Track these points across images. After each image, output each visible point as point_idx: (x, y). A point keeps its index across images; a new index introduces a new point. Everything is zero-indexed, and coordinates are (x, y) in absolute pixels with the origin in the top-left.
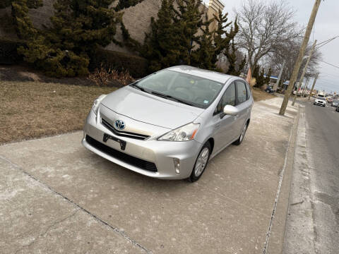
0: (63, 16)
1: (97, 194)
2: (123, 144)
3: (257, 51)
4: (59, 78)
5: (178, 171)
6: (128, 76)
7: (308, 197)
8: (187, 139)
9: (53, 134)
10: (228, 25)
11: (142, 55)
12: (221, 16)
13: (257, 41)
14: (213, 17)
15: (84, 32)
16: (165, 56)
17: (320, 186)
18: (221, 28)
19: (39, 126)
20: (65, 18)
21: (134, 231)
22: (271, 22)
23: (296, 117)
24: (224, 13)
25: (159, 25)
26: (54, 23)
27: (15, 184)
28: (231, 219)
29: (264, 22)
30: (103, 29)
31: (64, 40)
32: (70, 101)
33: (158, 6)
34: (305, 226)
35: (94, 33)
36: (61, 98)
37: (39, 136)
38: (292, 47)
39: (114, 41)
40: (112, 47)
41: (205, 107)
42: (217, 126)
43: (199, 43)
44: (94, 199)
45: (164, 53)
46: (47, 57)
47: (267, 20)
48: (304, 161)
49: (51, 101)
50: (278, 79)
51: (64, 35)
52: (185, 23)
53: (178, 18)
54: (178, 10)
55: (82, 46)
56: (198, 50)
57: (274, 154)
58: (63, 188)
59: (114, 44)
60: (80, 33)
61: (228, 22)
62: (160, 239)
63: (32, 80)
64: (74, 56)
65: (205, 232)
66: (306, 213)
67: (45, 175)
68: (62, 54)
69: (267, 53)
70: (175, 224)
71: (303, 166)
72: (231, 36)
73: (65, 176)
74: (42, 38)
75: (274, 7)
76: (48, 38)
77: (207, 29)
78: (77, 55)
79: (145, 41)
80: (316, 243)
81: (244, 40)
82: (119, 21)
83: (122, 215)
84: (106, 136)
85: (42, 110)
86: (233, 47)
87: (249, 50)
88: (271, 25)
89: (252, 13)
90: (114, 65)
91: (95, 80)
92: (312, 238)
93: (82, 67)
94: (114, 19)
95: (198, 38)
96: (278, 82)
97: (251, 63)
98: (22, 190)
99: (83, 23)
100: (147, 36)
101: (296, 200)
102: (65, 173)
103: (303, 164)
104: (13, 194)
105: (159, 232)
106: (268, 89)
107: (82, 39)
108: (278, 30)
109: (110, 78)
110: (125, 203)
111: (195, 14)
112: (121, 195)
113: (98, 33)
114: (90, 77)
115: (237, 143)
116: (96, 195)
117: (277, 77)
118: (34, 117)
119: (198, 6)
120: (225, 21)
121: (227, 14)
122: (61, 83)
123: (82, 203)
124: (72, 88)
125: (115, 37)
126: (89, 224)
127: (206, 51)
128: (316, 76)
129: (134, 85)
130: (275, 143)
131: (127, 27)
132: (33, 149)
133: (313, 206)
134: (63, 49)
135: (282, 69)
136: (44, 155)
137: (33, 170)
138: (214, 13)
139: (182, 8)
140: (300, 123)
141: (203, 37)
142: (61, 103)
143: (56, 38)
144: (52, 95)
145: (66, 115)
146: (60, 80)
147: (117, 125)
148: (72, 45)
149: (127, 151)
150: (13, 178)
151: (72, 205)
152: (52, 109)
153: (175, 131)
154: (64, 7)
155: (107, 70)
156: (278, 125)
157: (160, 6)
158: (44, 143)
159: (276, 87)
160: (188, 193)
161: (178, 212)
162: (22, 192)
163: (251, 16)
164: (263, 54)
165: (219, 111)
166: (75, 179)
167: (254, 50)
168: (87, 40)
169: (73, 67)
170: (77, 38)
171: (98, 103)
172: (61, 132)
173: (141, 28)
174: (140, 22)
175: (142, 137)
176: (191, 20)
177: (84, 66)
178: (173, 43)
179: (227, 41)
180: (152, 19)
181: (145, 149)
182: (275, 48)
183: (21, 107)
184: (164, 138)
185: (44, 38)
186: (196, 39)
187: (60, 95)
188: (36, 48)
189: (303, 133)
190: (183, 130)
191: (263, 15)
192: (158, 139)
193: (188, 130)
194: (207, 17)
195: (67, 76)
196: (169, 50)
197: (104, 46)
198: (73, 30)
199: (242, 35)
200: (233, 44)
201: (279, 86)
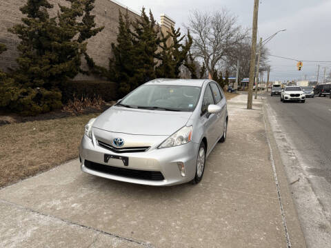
0: (28, 56)
1: (112, 214)
2: (126, 160)
3: (211, 57)
4: (35, 116)
5: (183, 175)
6: (101, 101)
7: (301, 174)
8: (185, 142)
9: (47, 168)
10: (182, 39)
11: (110, 79)
12: (174, 31)
13: (210, 48)
14: (168, 34)
15: (52, 67)
16: (132, 76)
17: (308, 163)
18: (176, 42)
19: (31, 164)
20: (31, 57)
21: (160, 241)
22: (218, 29)
23: (263, 108)
24: (176, 29)
25: (120, 49)
26: (20, 64)
27: (26, 224)
28: (244, 208)
29: (212, 31)
30: (70, 62)
31: (33, 78)
32: (53, 134)
33: (116, 32)
34: (310, 200)
35: (62, 66)
36: (42, 133)
37: (34, 173)
38: (242, 48)
39: (81, 71)
40: (79, 78)
41: (192, 110)
42: (205, 126)
43: (160, 59)
44: (110, 220)
45: (131, 73)
46: (19, 98)
47: (214, 28)
48: (285, 144)
49: (34, 138)
50: (237, 79)
51: (33, 73)
52: (145, 42)
53: (137, 40)
54: (135, 32)
55: (52, 81)
56: (161, 65)
57: (258, 143)
58: (75, 216)
59: (81, 75)
60: (47, 70)
61: (181, 36)
62: (187, 242)
63: (8, 123)
64: (46, 92)
65: (226, 226)
66: (306, 188)
67: (53, 208)
68: (34, 92)
69: (220, 57)
70: (196, 226)
71: (286, 149)
72: (187, 48)
73: (73, 206)
74: (12, 80)
75: (218, 16)
76: (17, 80)
77: (165, 45)
78: (49, 90)
79: (110, 66)
80: (326, 212)
81: (197, 50)
82: (83, 51)
83: (144, 229)
84: (107, 157)
85: (28, 148)
86: (191, 58)
87: (205, 58)
88: (219, 32)
89: (200, 25)
90: (86, 94)
91: (70, 111)
92: (320, 209)
93: (55, 101)
94: (79, 51)
95: (159, 55)
96: (237, 81)
97: (209, 69)
98: (36, 228)
99: (50, 59)
100: (111, 61)
101: (293, 179)
102: (73, 203)
103: (285, 146)
104: (29, 234)
105: (184, 236)
106: (229, 89)
107: (51, 74)
108: (226, 35)
109: (84, 106)
110: (142, 218)
111: (152, 33)
112: (135, 210)
113: (65, 66)
114: (64, 108)
115: (222, 140)
116: (111, 217)
117: (235, 77)
118: (23, 157)
119: (152, 26)
120: (179, 35)
121: (179, 29)
122: (38, 120)
123: (100, 227)
124: (50, 122)
125: (81, 67)
126: (115, 244)
127: (169, 65)
128: (268, 69)
129: (119, 104)
130: (254, 134)
131: (90, 56)
132: (32, 187)
133: (309, 181)
134: (34, 87)
135: (238, 69)
136: (45, 190)
137: (40, 206)
138: (168, 30)
139: (138, 30)
140: (268, 112)
141: (164, 53)
142: (44, 138)
143: (25, 78)
144: (33, 133)
145: (53, 148)
146: (36, 118)
147: (115, 143)
148: (42, 82)
149: (131, 166)
150: (23, 219)
151: (91, 231)
152: (38, 146)
153: (172, 137)
154: (28, 47)
155: (80, 99)
156: (250, 118)
157: (118, 32)
158: (41, 179)
159: (236, 86)
160: (197, 195)
161: (194, 214)
162: (37, 230)
163: (199, 27)
164: (218, 59)
165: (204, 112)
166: (84, 206)
167: (209, 57)
168: (56, 74)
169: (46, 102)
170: (46, 74)
171: (90, 127)
172: (55, 165)
173: (104, 54)
174: (101, 50)
175: (142, 149)
176: (150, 40)
177: (58, 99)
178: (137, 63)
179: (184, 53)
180: (113, 45)
181: (148, 160)
182: (227, 52)
183: (6, 150)
184: (163, 145)
185: (13, 80)
186: (158, 56)
187: (41, 131)
188: (8, 91)
189: (274, 121)
190: (179, 134)
191: (210, 24)
192: (158, 148)
193: (184, 133)
194: (163, 35)
195: (43, 113)
196: (135, 70)
197: (72, 77)
198: (41, 68)
199: (195, 45)
200: (190, 55)
201: (239, 84)
